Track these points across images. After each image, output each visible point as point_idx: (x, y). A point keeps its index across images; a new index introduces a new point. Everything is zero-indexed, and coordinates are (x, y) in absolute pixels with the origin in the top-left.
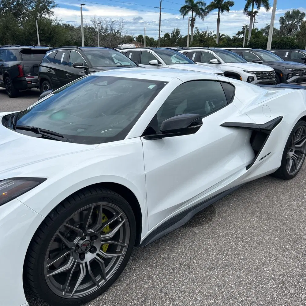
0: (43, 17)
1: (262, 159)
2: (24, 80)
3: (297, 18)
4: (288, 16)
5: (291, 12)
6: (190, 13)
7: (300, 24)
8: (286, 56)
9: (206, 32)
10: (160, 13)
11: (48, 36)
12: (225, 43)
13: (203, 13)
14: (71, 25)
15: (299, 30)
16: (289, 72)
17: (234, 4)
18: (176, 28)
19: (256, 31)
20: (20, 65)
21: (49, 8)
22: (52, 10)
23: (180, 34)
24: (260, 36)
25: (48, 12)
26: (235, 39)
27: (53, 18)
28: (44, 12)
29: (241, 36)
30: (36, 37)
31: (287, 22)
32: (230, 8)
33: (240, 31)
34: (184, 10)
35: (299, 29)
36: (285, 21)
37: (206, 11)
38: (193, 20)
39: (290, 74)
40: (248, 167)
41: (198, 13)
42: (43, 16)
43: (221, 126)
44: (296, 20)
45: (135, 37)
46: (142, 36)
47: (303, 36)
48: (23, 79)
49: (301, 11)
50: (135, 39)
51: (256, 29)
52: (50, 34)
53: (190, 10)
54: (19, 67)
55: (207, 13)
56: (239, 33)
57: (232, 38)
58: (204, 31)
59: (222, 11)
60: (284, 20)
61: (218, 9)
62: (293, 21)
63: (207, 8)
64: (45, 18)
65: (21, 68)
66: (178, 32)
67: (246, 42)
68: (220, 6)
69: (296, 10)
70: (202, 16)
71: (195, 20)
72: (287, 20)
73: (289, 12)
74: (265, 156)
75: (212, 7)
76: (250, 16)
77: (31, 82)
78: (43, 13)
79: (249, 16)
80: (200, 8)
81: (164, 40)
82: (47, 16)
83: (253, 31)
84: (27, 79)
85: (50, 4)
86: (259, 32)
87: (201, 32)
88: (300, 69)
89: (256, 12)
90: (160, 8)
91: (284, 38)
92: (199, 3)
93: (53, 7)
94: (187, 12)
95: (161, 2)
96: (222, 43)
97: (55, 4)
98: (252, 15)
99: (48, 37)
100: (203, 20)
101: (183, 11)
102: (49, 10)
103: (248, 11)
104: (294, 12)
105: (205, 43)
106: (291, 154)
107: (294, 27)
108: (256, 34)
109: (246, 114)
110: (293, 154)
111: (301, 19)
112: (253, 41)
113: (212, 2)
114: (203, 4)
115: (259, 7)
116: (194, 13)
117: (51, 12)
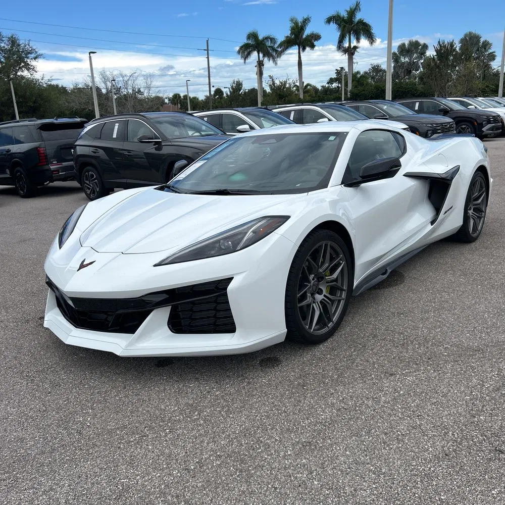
0: (19, 76)
1: (446, 212)
2: (47, 170)
3: (416, 53)
4: (403, 50)
5: (406, 44)
6: (255, 55)
7: (422, 61)
8: (417, 108)
9: (285, 82)
10: (208, 58)
11: (32, 105)
12: (313, 97)
13: (274, 54)
14: (60, 86)
15: (422, 70)
16: (427, 128)
17: (320, 38)
18: (236, 80)
19: (359, 76)
20: (40, 148)
21: (28, 60)
22: (33, 63)
23: (243, 88)
24: (365, 82)
25: (28, 67)
26: (326, 91)
27: (37, 76)
28: (20, 68)
29: (335, 85)
30: (12, 109)
31: (403, 60)
32: (315, 43)
33: (333, 77)
34: (245, 51)
35: (421, 68)
36: (400, 58)
37: (280, 50)
38: (260, 64)
39: (430, 132)
40: (432, 223)
41: (267, 54)
42: (19, 73)
43: (404, 175)
44: (415, 55)
45: (166, 98)
46: (179, 95)
47: (430, 78)
48: (46, 167)
49: (422, 42)
50: (167, 101)
51: (358, 73)
52: (35, 102)
53: (254, 50)
54: (39, 151)
55: (280, 54)
56: (331, 81)
57: (320, 88)
58: (283, 79)
59: (304, 49)
60: (398, 56)
61: (297, 47)
62: (411, 57)
63: (280, 45)
64: (22, 77)
65: (42, 152)
66: (239, 85)
67: (346, 94)
68: (300, 41)
69: (414, 40)
70: (274, 59)
71: (263, 65)
72: (403, 56)
73: (404, 45)
74: (448, 210)
75: (288, 43)
76: (347, 54)
77: (57, 171)
78: (19, 70)
79: (345, 54)
80: (269, 47)
81: (215, 100)
82: (25, 73)
83: (354, 76)
84: (51, 167)
85: (30, 55)
86: (362, 76)
87: (277, 83)
88: (442, 124)
89: (355, 48)
90: (208, 50)
91: (400, 83)
92: (267, 38)
93: (35, 58)
94: (249, 54)
95: (207, 41)
96: (308, 98)
97: (38, 53)
98: (350, 52)
99: (31, 107)
100: (276, 64)
101: (243, 52)
102: (28, 64)
103: (343, 47)
104: (411, 43)
105: (286, 98)
106: (471, 212)
107: (413, 66)
108: (359, 80)
109: (424, 163)
110: (472, 213)
111: (423, 53)
112: (356, 91)
113: (288, 37)
114: (273, 40)
115: (358, 40)
116: (261, 55)
117: (32, 67)
